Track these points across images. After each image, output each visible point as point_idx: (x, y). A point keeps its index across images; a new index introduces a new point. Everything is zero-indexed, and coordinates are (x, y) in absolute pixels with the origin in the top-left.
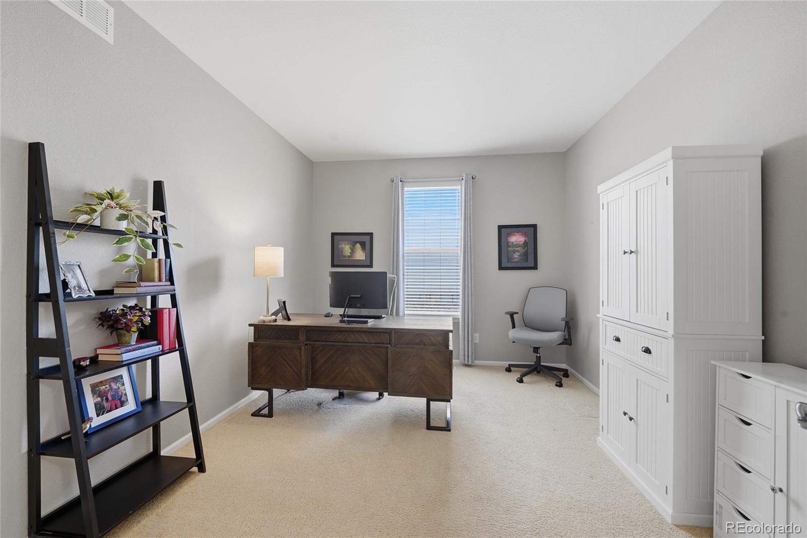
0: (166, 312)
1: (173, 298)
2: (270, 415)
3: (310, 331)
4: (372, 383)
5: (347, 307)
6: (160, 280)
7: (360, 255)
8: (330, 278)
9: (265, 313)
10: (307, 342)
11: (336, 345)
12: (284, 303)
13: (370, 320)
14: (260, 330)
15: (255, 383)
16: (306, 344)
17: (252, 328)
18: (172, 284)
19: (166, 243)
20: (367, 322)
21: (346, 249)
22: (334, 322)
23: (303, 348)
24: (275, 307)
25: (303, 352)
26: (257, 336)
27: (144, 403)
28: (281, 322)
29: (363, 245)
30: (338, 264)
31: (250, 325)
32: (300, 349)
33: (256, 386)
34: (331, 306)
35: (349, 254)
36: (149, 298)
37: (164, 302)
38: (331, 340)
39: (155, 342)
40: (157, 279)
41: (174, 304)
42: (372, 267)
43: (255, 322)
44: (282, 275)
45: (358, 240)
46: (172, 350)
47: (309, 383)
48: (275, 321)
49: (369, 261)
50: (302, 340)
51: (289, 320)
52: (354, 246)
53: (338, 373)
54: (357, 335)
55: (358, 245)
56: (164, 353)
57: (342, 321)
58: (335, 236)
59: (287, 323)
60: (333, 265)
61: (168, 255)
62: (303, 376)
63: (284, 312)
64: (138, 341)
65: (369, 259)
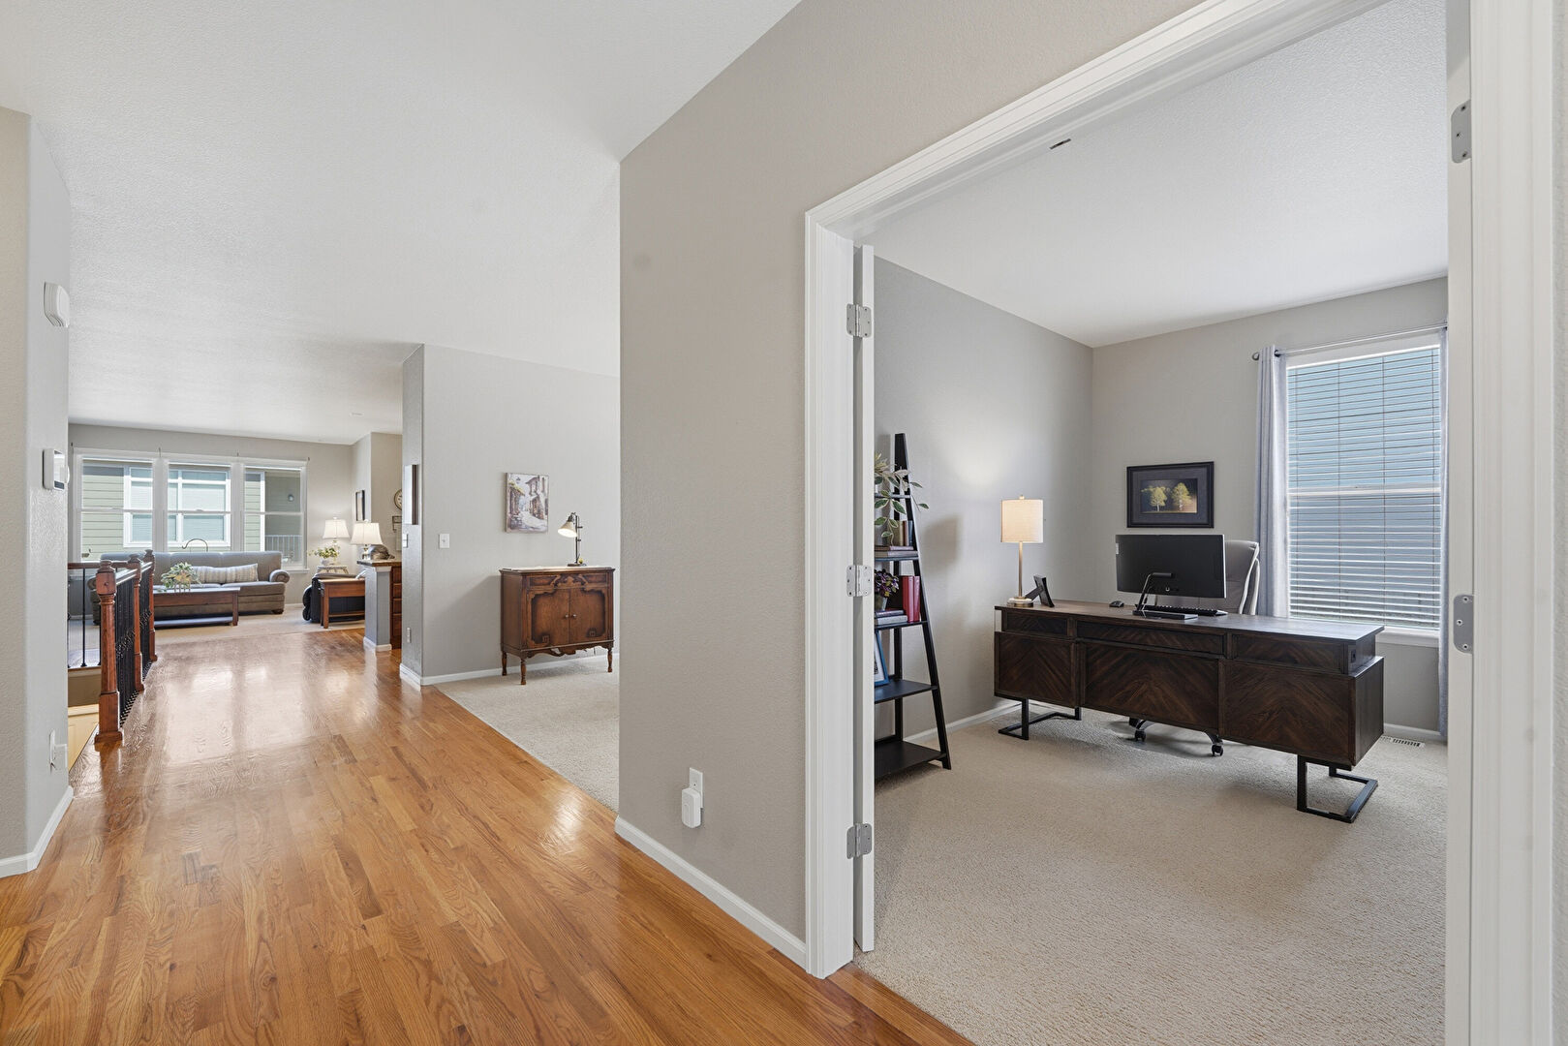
0: (911, 579)
1: (916, 563)
2: (1025, 736)
3: (1086, 624)
4: (1191, 716)
5: (1145, 592)
6: (904, 545)
7: (1188, 504)
8: (1117, 546)
9: (1017, 594)
10: (1079, 639)
11: (1126, 649)
12: (1044, 580)
13: (1187, 616)
14: (1009, 614)
15: (1004, 688)
16: (1077, 643)
17: (999, 612)
18: (915, 549)
19: (908, 501)
20: (1183, 618)
21: (1159, 495)
22: (1127, 613)
23: (1072, 646)
24: (1030, 586)
25: (1072, 652)
26: (1006, 625)
27: (890, 677)
28: (1038, 606)
29: (1193, 487)
30: (1140, 521)
31: (997, 608)
32: (1069, 648)
33: (1005, 693)
34: (1119, 589)
35: (1163, 504)
36: (892, 563)
37: (906, 569)
38: (1119, 639)
39: (902, 612)
40: (902, 544)
41: (917, 573)
42: (1212, 527)
43: (1005, 605)
44: (1041, 540)
45: (1181, 477)
46: (916, 623)
47: (1083, 701)
48: (1031, 605)
49: (1205, 515)
50: (1071, 635)
51: (1052, 606)
52: (1172, 489)
53: (1129, 691)
54: (1162, 635)
55: (1182, 487)
56: (908, 624)
57: (1136, 613)
58: (1135, 473)
59: (1047, 609)
60: (1131, 524)
61: (910, 517)
62: (1074, 688)
63: (1043, 594)
64: (887, 608)
65: (1205, 510)
